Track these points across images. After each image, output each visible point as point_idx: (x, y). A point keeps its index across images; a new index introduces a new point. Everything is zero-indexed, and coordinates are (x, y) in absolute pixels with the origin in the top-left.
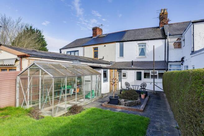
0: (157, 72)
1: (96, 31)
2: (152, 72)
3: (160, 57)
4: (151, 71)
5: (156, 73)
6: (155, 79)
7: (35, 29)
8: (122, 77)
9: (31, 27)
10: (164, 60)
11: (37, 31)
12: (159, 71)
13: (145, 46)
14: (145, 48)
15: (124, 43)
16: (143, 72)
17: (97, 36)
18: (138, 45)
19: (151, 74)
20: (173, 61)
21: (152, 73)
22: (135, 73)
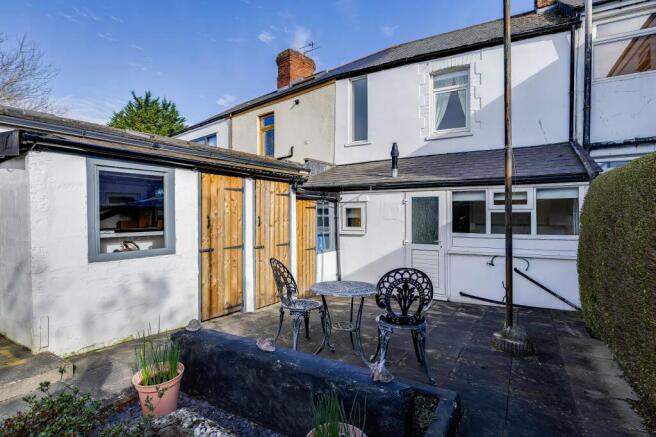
0: (532, 193)
1: (289, 65)
2: (496, 194)
3: (544, 127)
4: (490, 193)
5: (524, 202)
6: (514, 236)
7: (160, 101)
8: (343, 227)
9: (148, 96)
10: (565, 138)
11: (165, 106)
12: (538, 190)
13: (466, 79)
14: (466, 91)
15: (370, 77)
16: (445, 198)
17: (292, 82)
18: (431, 81)
19: (491, 207)
20: (619, 139)
21: (497, 203)
22: (404, 203)
